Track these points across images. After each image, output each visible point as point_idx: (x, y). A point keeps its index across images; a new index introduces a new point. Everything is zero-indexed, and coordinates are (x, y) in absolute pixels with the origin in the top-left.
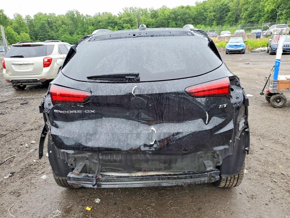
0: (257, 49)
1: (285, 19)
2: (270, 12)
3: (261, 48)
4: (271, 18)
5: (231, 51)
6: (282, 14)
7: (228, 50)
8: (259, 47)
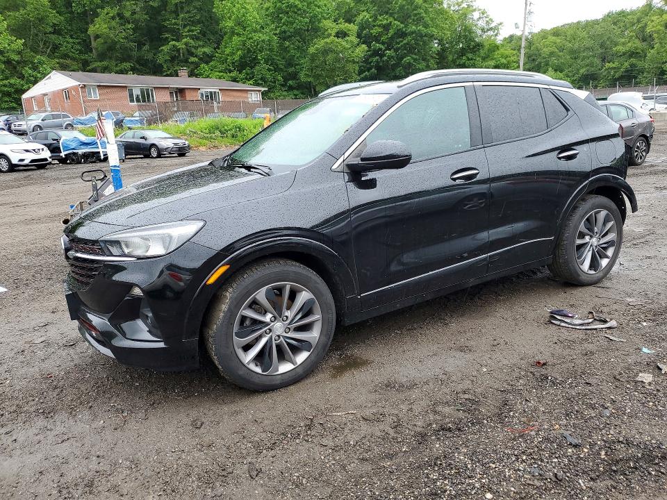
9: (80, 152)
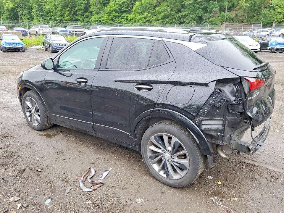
0: (31, 48)
1: (27, 18)
2: (11, 11)
3: (35, 47)
4: (13, 16)
5: (9, 49)
6: (23, 14)
7: (5, 48)
8: (33, 46)
9: (276, 47)
